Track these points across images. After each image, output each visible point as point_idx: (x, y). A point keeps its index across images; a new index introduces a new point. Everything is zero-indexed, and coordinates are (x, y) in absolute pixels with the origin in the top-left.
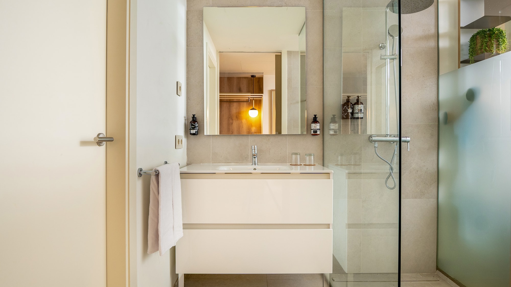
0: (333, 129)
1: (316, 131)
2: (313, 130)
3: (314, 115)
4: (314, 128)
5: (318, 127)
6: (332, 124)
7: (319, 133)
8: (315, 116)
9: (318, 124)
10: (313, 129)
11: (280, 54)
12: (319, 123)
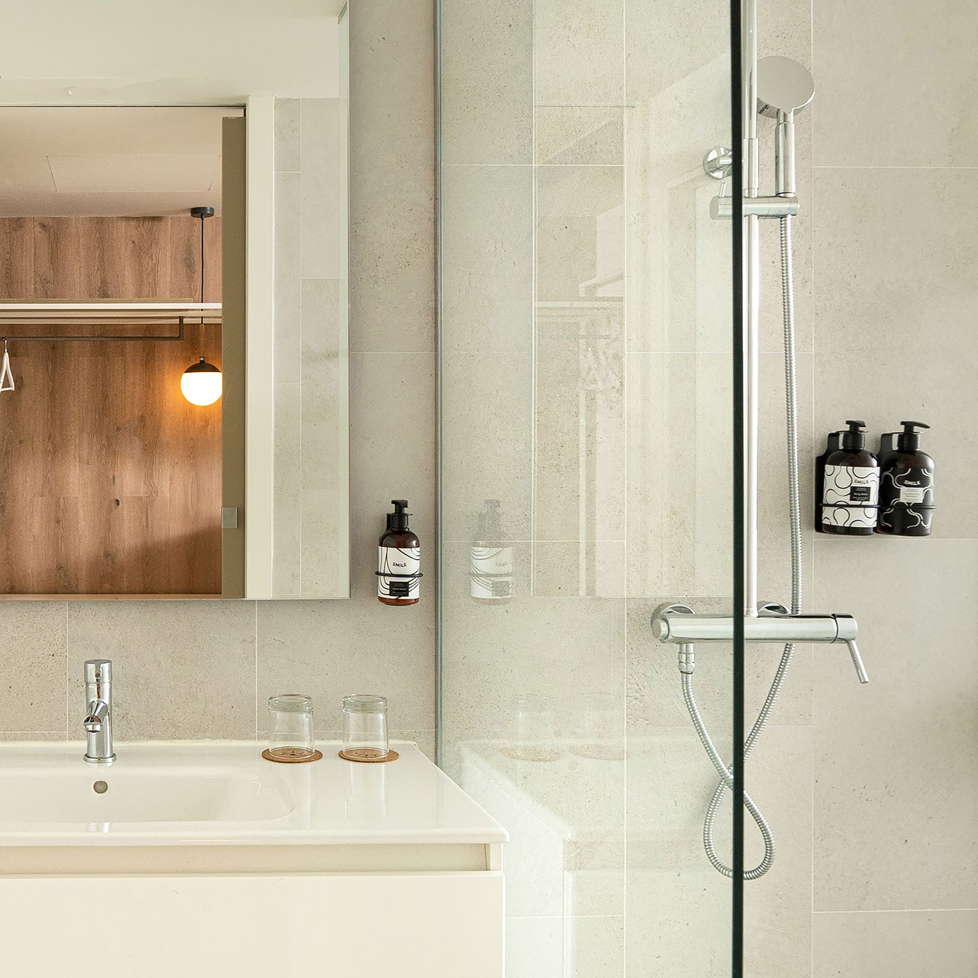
0: (487, 575)
1: (406, 585)
2: (389, 580)
3: (393, 502)
4: (395, 570)
5: (413, 567)
6: (482, 551)
7: (418, 597)
8: (400, 505)
9: (414, 552)
10: (387, 572)
11: (239, 113)
12: (418, 546)
